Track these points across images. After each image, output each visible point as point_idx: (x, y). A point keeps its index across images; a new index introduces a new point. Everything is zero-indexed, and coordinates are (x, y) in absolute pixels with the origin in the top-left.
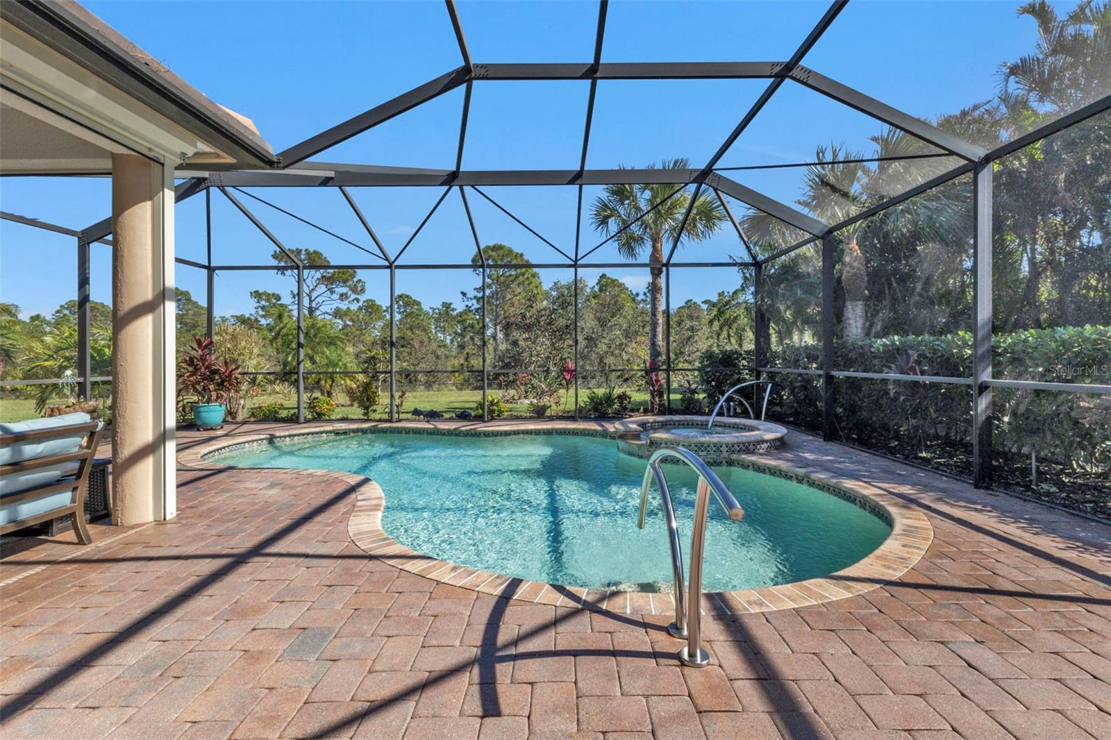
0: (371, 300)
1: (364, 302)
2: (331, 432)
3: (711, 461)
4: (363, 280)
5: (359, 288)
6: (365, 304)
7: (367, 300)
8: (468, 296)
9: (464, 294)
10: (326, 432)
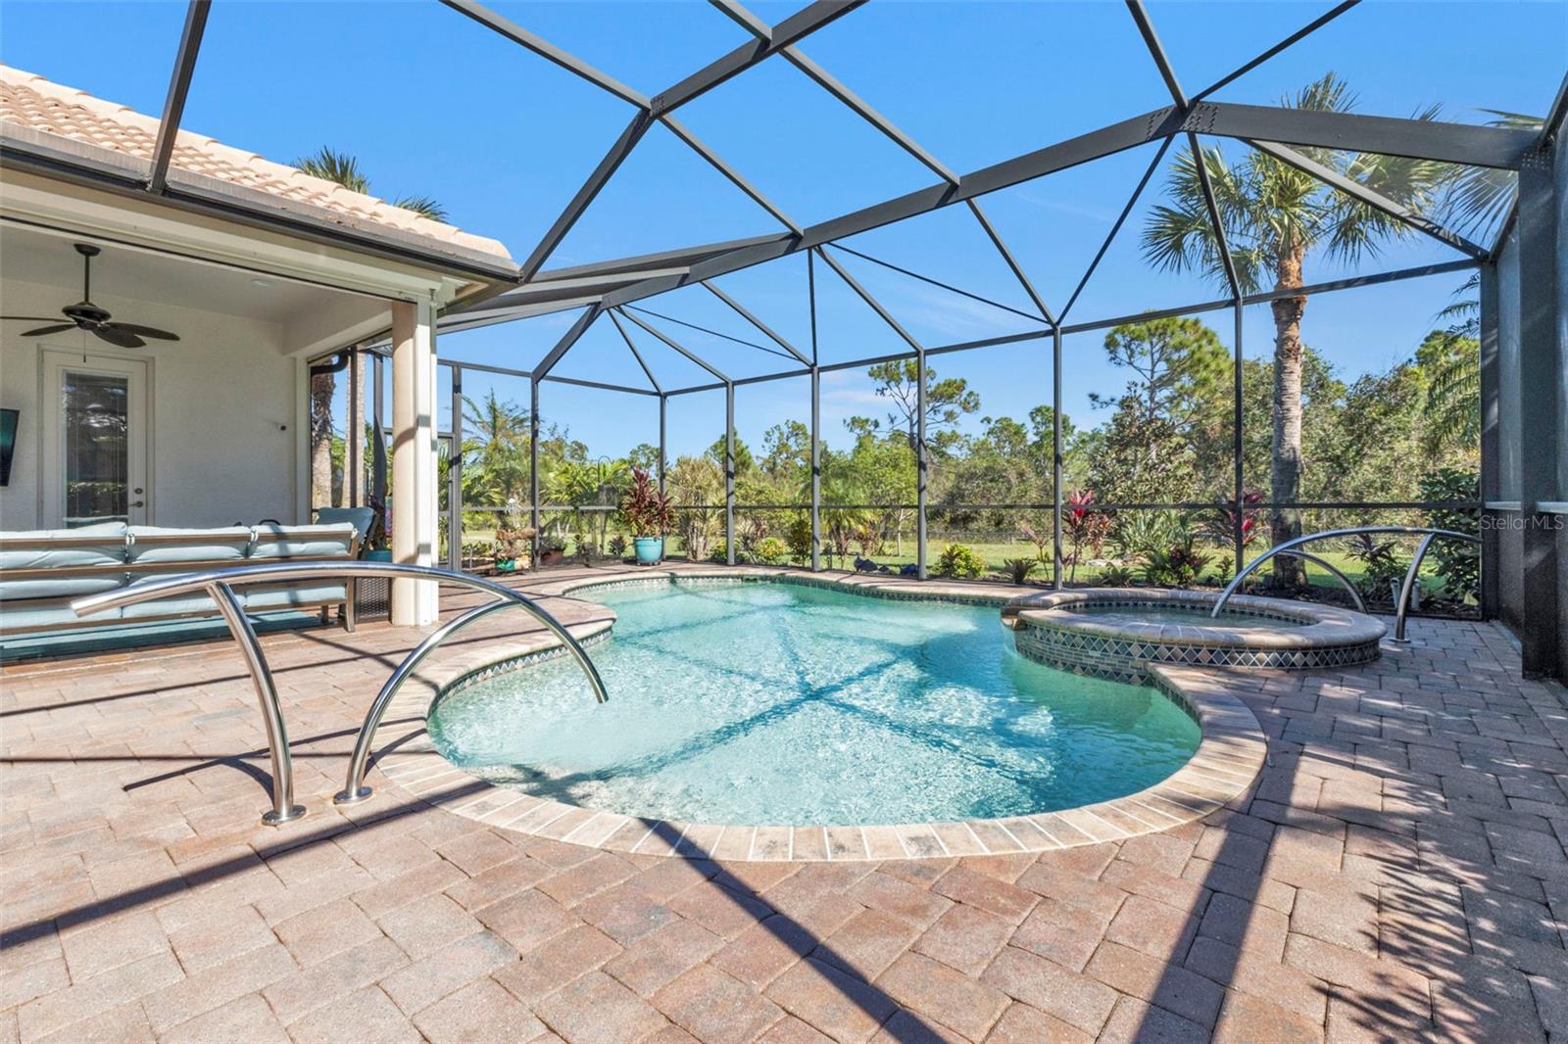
0: (1005, 419)
1: (997, 422)
2: (738, 577)
3: (1110, 669)
4: (976, 392)
5: (972, 404)
6: (998, 425)
7: (1001, 419)
8: (1101, 399)
9: (1094, 397)
10: (733, 577)
